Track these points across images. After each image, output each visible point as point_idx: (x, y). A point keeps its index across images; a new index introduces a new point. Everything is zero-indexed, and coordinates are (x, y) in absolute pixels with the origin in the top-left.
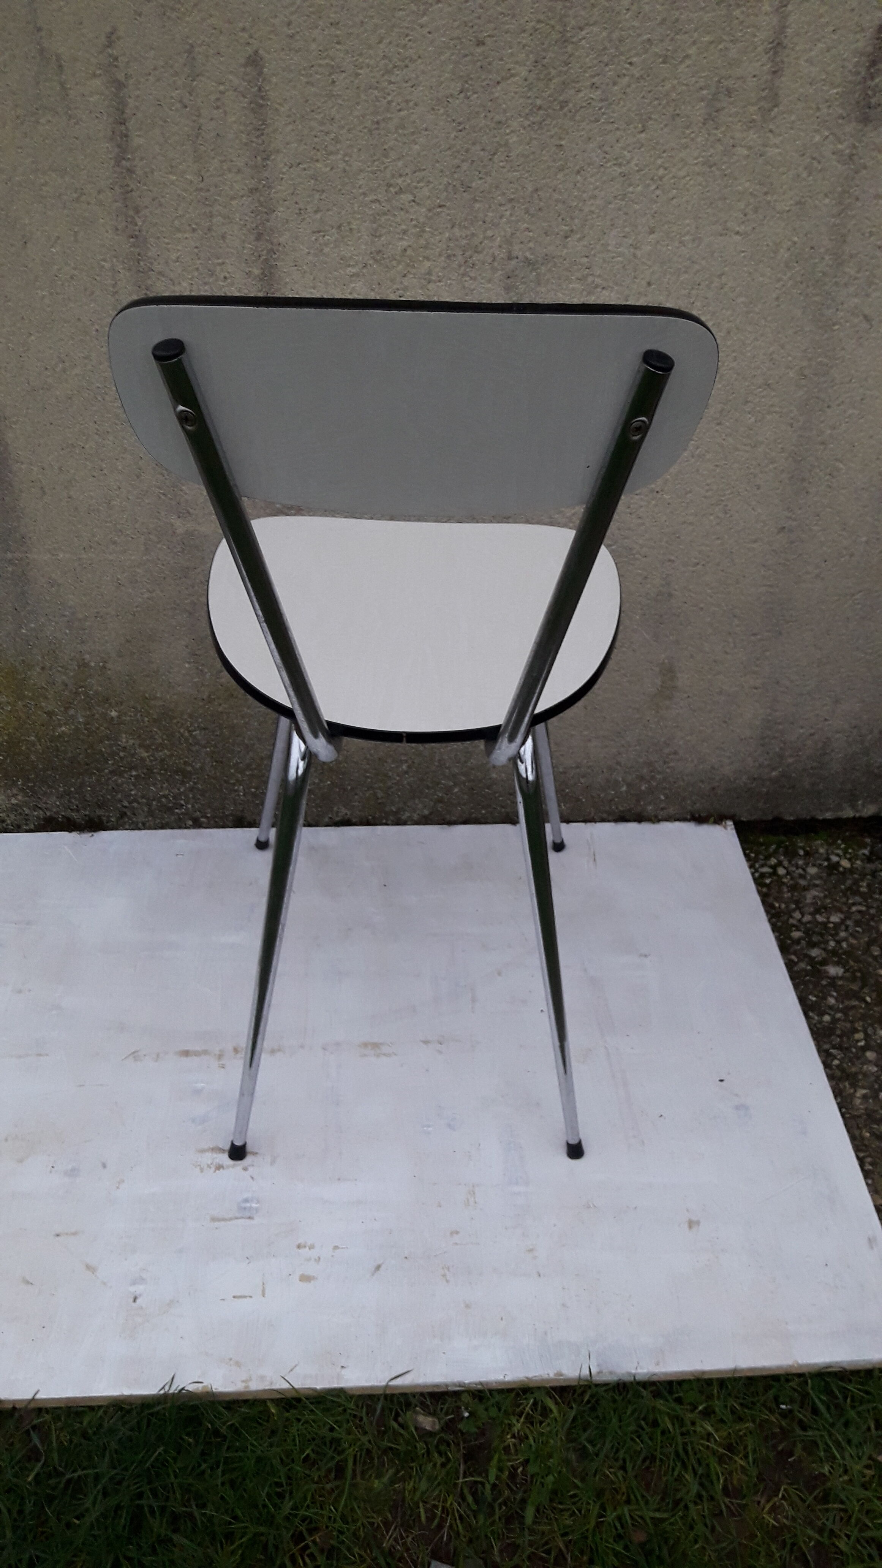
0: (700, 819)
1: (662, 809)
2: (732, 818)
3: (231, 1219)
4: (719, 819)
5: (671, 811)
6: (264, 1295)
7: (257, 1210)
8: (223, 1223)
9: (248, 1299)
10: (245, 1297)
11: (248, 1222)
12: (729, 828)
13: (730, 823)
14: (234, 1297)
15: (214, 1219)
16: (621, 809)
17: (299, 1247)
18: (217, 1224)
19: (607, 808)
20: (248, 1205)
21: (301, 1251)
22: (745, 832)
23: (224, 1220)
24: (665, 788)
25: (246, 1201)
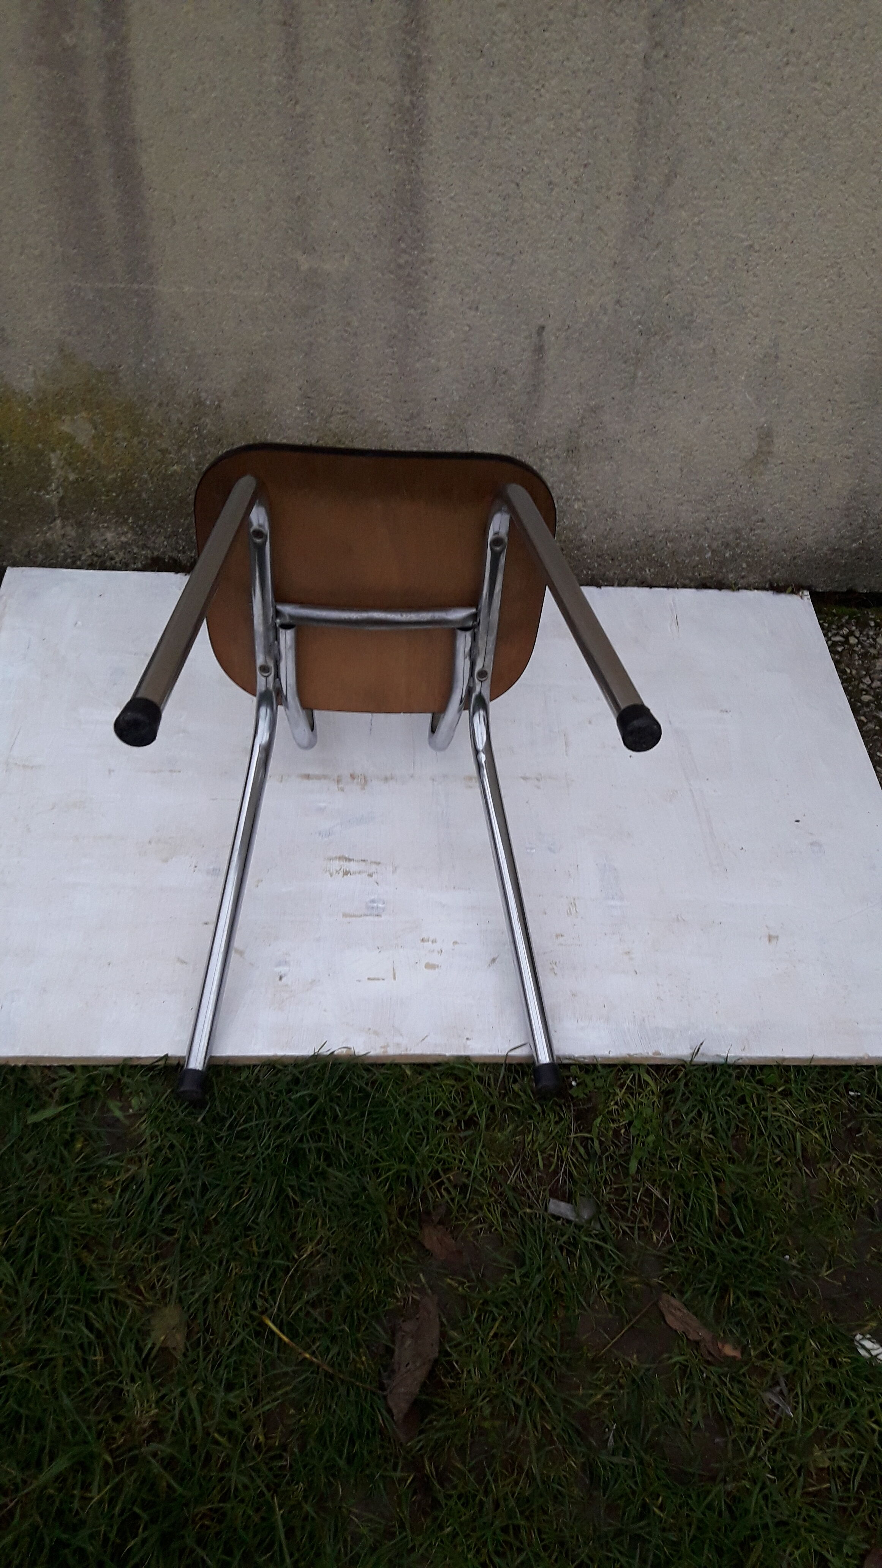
0: (777, 588)
1: (743, 577)
2: (809, 588)
3: (361, 916)
4: (796, 590)
5: (751, 579)
6: (395, 978)
7: (383, 909)
8: (354, 919)
9: (381, 981)
10: (378, 979)
11: (376, 919)
12: (805, 598)
13: (807, 593)
14: (369, 979)
15: (345, 915)
16: (703, 574)
17: (423, 940)
18: (348, 919)
19: (690, 574)
20: (375, 905)
21: (425, 944)
22: (820, 602)
23: (354, 916)
24: (748, 556)
25: (373, 901)
